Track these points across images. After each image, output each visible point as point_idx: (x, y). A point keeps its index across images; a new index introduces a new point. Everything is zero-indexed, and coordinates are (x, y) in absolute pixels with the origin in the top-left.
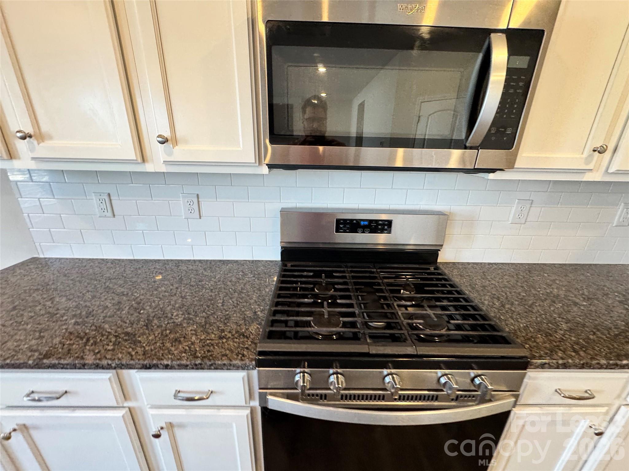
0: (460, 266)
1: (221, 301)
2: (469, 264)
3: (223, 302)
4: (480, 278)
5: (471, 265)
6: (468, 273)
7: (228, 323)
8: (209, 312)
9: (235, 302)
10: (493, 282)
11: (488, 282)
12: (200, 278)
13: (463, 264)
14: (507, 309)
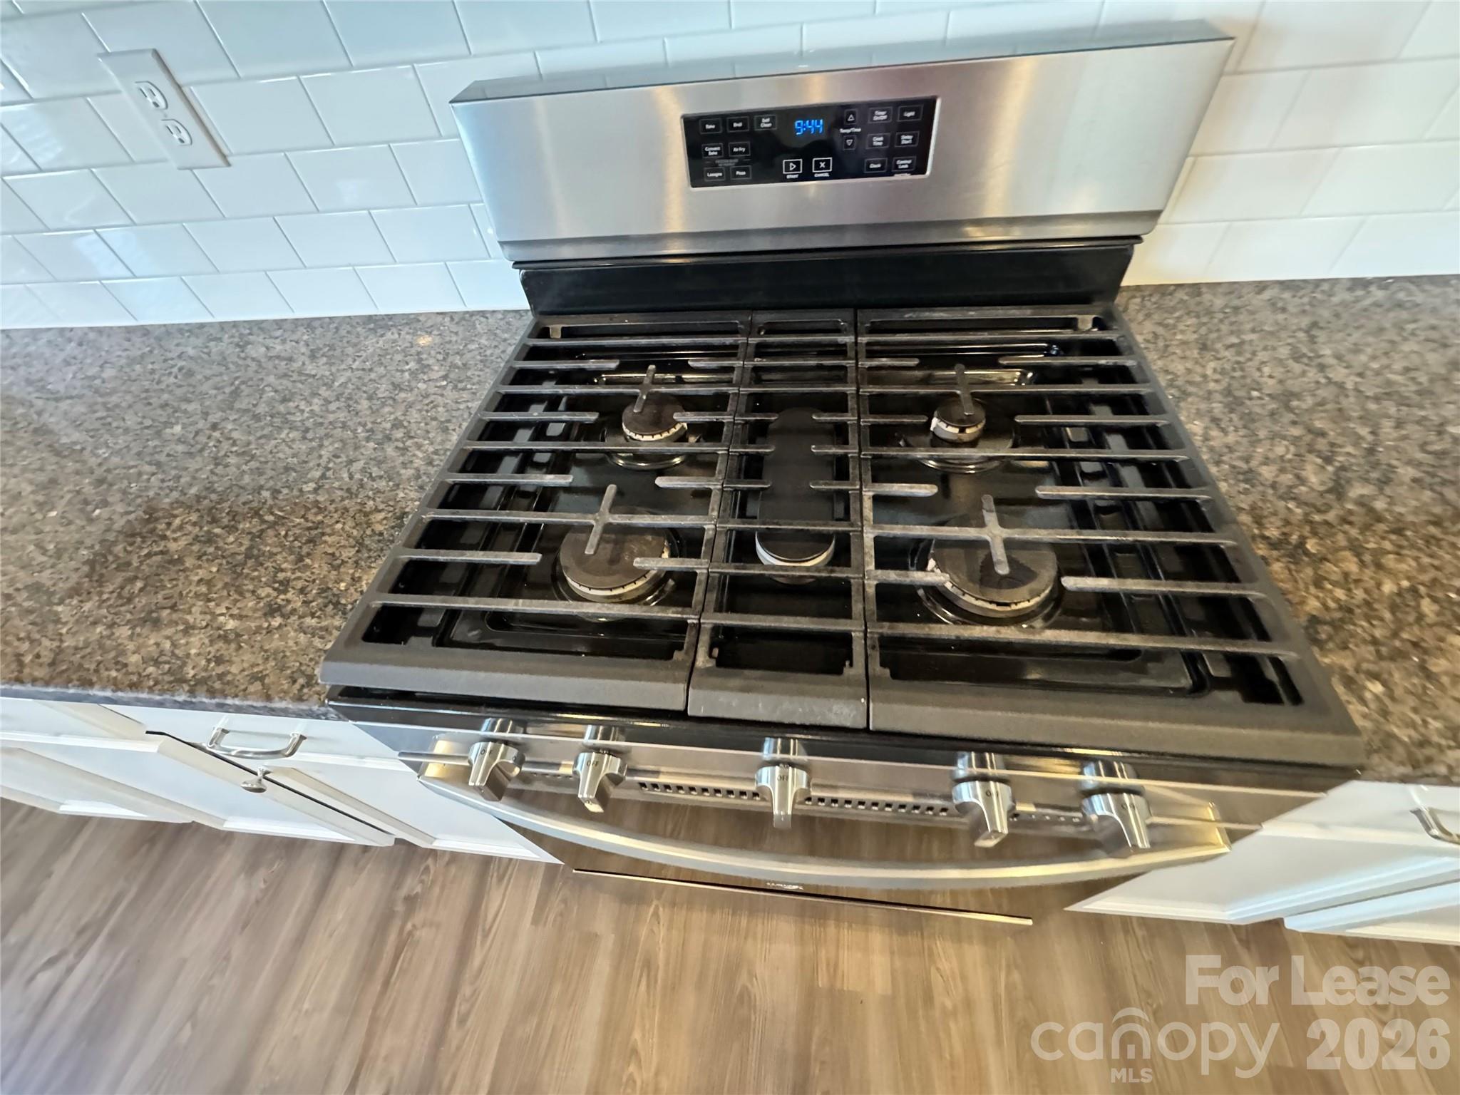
0: (1219, 302)
1: (317, 474)
2: (1261, 286)
3: (323, 476)
4: (1284, 352)
5: (1267, 295)
6: (1238, 333)
7: (308, 555)
8: (272, 513)
9: (358, 476)
10: (1339, 373)
11: (1312, 374)
12: (290, 385)
13: (1233, 288)
14: (1350, 506)
